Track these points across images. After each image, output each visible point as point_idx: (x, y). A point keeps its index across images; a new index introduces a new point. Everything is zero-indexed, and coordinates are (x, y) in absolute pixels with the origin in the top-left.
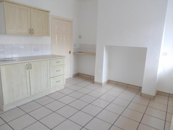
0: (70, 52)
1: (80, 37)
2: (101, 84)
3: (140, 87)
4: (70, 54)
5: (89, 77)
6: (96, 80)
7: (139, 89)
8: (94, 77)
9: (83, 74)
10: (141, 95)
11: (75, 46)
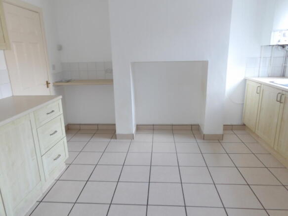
0: (48, 83)
1: (60, 48)
2: (131, 137)
3: (192, 125)
4: (48, 87)
5: (96, 127)
6: (119, 131)
7: (190, 128)
8: (115, 125)
9: (80, 125)
10: (204, 137)
11: (54, 67)
